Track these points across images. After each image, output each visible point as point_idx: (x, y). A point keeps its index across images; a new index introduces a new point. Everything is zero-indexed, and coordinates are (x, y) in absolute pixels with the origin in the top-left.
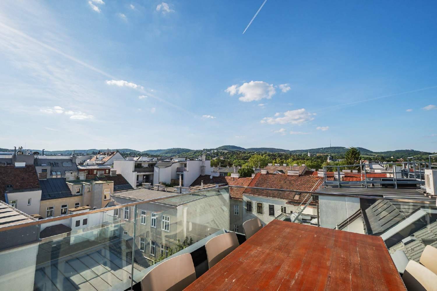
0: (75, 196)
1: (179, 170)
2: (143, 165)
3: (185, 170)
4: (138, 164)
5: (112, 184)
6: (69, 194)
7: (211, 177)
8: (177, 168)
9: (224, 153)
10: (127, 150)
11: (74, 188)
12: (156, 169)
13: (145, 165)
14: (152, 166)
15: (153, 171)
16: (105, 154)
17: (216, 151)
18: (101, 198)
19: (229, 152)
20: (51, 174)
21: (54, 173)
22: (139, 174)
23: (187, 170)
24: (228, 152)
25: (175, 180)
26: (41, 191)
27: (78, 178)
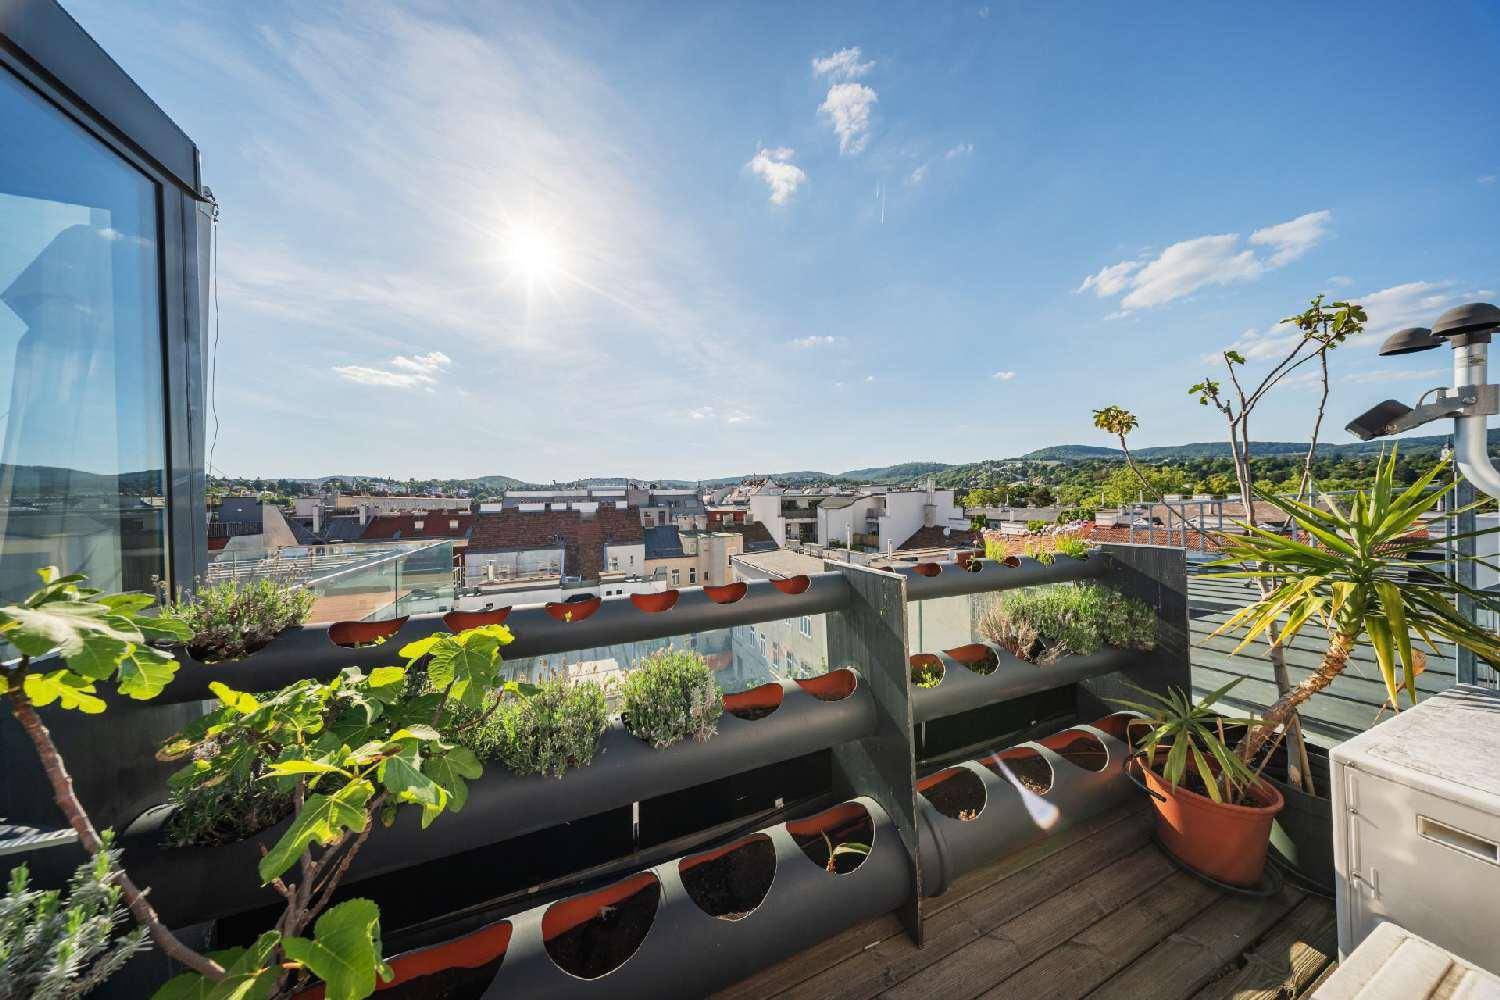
0: (688, 556)
1: (872, 514)
2: (799, 503)
3: (884, 515)
4: (790, 502)
5: (739, 538)
6: (680, 554)
7: (947, 532)
8: (869, 510)
9: (1045, 467)
10: (809, 473)
11: (687, 544)
12: (820, 512)
13: (803, 504)
14: (814, 505)
15: (816, 516)
16: (751, 484)
17: (1019, 465)
18: (724, 564)
19: (1063, 465)
20: (671, 521)
21: (674, 518)
22: (790, 521)
23: (888, 514)
24: (1057, 466)
25: (862, 536)
26: (643, 546)
27: (695, 526)
